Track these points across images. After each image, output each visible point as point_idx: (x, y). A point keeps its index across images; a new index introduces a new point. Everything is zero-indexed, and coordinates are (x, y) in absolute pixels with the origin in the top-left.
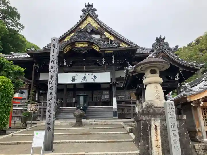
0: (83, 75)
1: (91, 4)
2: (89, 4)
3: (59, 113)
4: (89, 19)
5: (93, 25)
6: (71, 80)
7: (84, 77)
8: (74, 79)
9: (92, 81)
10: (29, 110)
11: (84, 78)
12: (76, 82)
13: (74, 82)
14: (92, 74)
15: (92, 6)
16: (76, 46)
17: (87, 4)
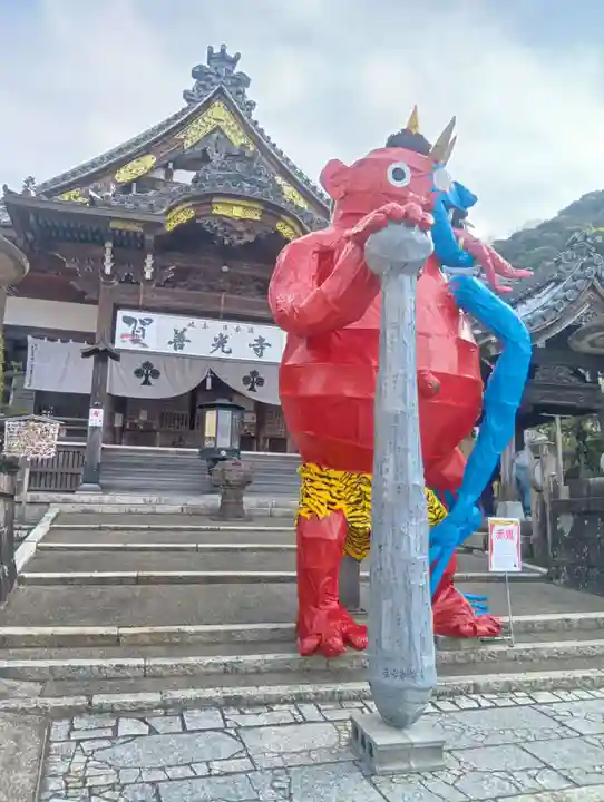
0: (216, 327)
1: (231, 53)
2: (223, 51)
4: (218, 112)
5: (232, 137)
6: (170, 343)
7: (221, 335)
8: (179, 339)
9: (250, 356)
11: (221, 342)
12: (188, 350)
13: (179, 352)
14: (251, 331)
15: (234, 62)
16: (215, 211)
17: (217, 50)
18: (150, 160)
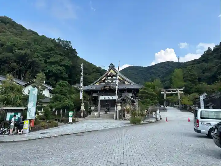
0: (108, 97)
1: (112, 64)
3: (101, 109)
4: (112, 70)
5: (113, 73)
8: (105, 98)
9: (111, 99)
10: (91, 109)
11: (109, 98)
12: (106, 99)
14: (111, 96)
15: (113, 64)
16: (105, 88)
18: (105, 77)
